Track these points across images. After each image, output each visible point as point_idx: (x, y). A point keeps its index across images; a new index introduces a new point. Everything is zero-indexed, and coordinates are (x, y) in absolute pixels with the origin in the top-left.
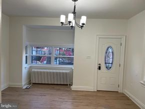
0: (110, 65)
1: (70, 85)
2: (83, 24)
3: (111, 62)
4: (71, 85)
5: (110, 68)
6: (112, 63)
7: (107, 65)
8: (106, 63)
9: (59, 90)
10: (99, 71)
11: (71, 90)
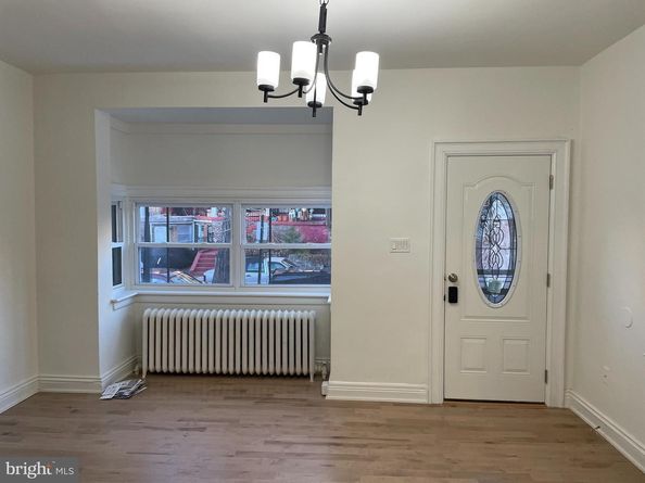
0: (502, 279)
1: (318, 375)
2: (366, 90)
3: (505, 267)
4: (322, 376)
5: (504, 292)
6: (510, 273)
7: (489, 279)
8: (481, 272)
9: (267, 399)
10: (450, 308)
11: (322, 403)
